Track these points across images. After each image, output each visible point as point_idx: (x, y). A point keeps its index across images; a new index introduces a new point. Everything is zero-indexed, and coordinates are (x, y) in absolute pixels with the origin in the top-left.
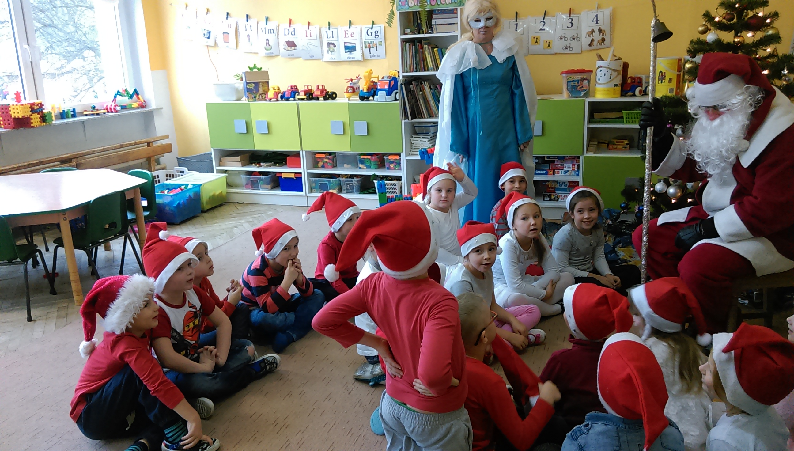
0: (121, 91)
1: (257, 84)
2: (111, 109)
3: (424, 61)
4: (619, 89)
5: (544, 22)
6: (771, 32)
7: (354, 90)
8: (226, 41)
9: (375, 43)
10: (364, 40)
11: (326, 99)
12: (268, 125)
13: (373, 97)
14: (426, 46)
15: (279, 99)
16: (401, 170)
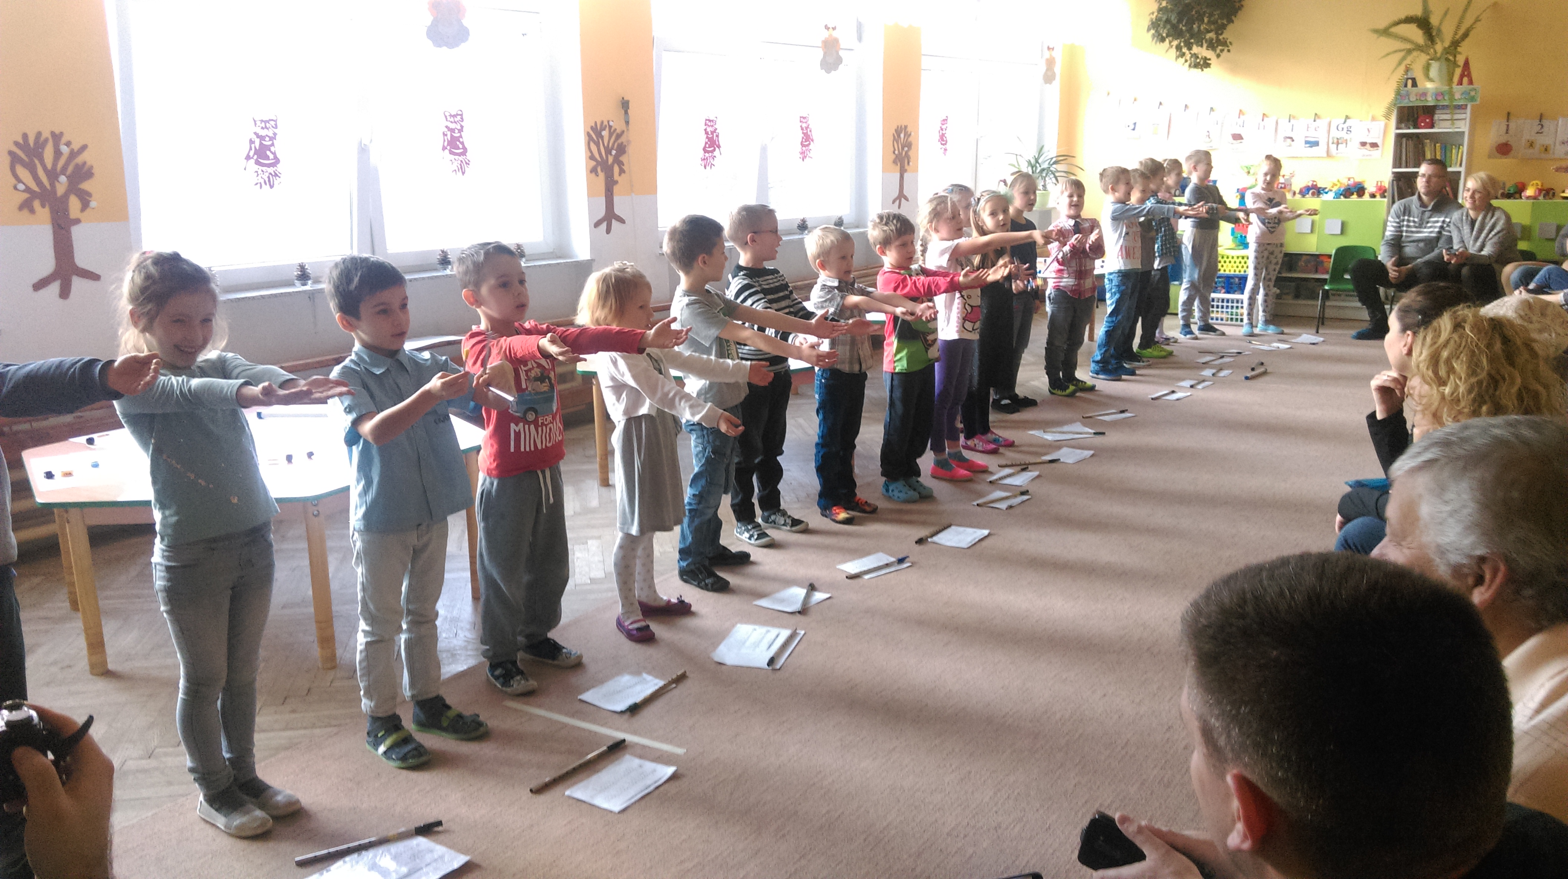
9: (1345, 138)
10: (1332, 135)
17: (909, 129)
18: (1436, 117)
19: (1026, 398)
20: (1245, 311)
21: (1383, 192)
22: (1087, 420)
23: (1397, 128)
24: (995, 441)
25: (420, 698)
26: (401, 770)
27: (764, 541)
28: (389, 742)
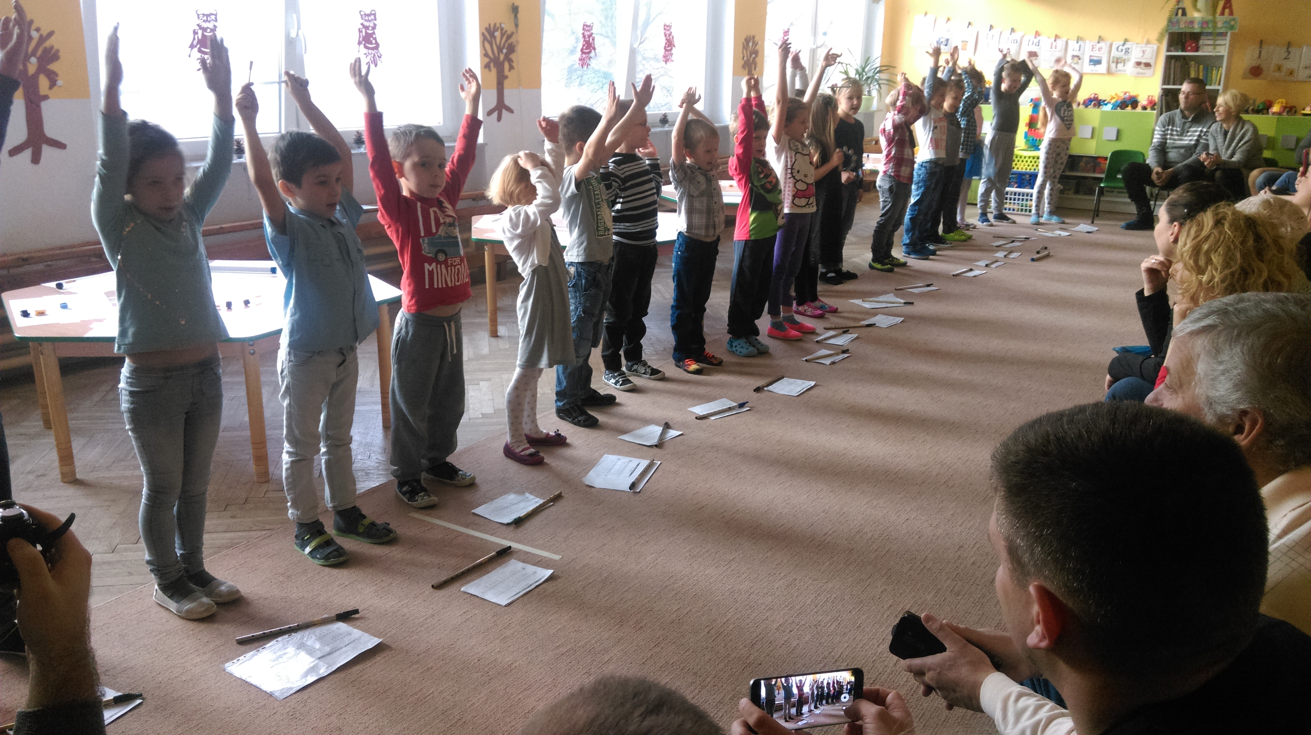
9: (1123, 58)
10: (1112, 55)
14: (1190, 63)
17: (756, 39)
18: (1201, 42)
19: (848, 272)
20: (1034, 203)
21: (1153, 105)
22: (898, 292)
23: (1168, 51)
24: (821, 308)
25: (340, 509)
26: (323, 568)
27: (627, 386)
28: (313, 544)
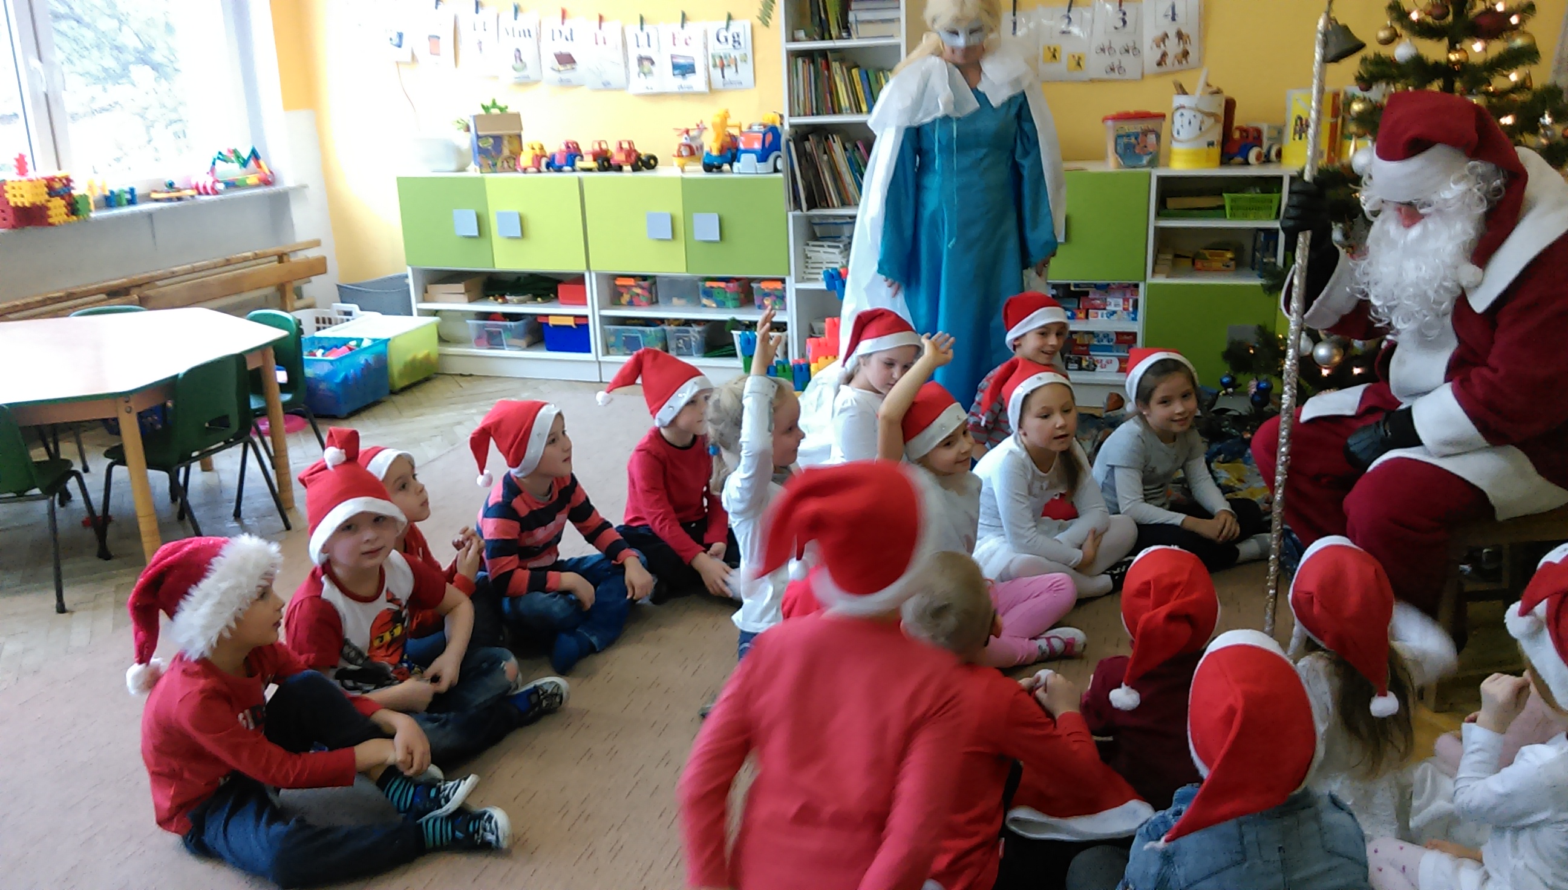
0: (225, 152)
1: (498, 139)
2: (205, 187)
3: (831, 94)
4: (1216, 151)
5: (1070, 19)
6: (1519, 42)
7: (692, 151)
8: (435, 52)
9: (733, 56)
10: (711, 51)
11: (636, 168)
12: (522, 219)
13: (731, 165)
14: (835, 66)
15: (543, 168)
16: (785, 309)
